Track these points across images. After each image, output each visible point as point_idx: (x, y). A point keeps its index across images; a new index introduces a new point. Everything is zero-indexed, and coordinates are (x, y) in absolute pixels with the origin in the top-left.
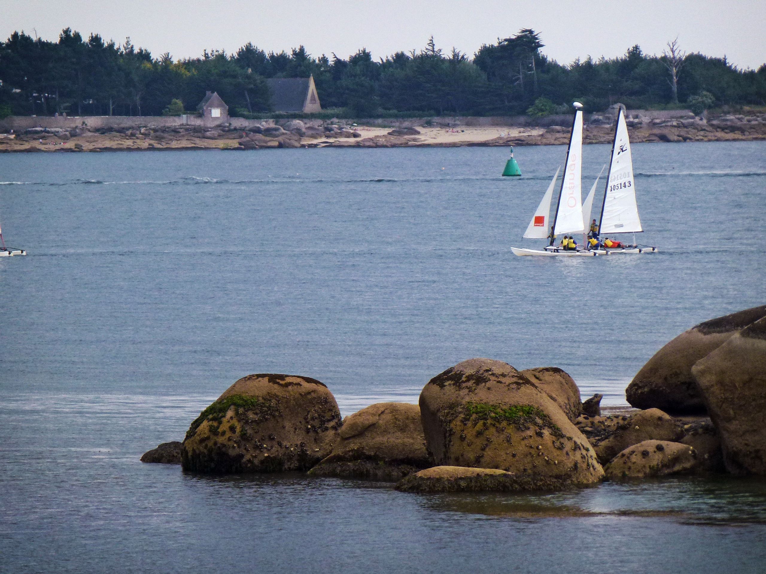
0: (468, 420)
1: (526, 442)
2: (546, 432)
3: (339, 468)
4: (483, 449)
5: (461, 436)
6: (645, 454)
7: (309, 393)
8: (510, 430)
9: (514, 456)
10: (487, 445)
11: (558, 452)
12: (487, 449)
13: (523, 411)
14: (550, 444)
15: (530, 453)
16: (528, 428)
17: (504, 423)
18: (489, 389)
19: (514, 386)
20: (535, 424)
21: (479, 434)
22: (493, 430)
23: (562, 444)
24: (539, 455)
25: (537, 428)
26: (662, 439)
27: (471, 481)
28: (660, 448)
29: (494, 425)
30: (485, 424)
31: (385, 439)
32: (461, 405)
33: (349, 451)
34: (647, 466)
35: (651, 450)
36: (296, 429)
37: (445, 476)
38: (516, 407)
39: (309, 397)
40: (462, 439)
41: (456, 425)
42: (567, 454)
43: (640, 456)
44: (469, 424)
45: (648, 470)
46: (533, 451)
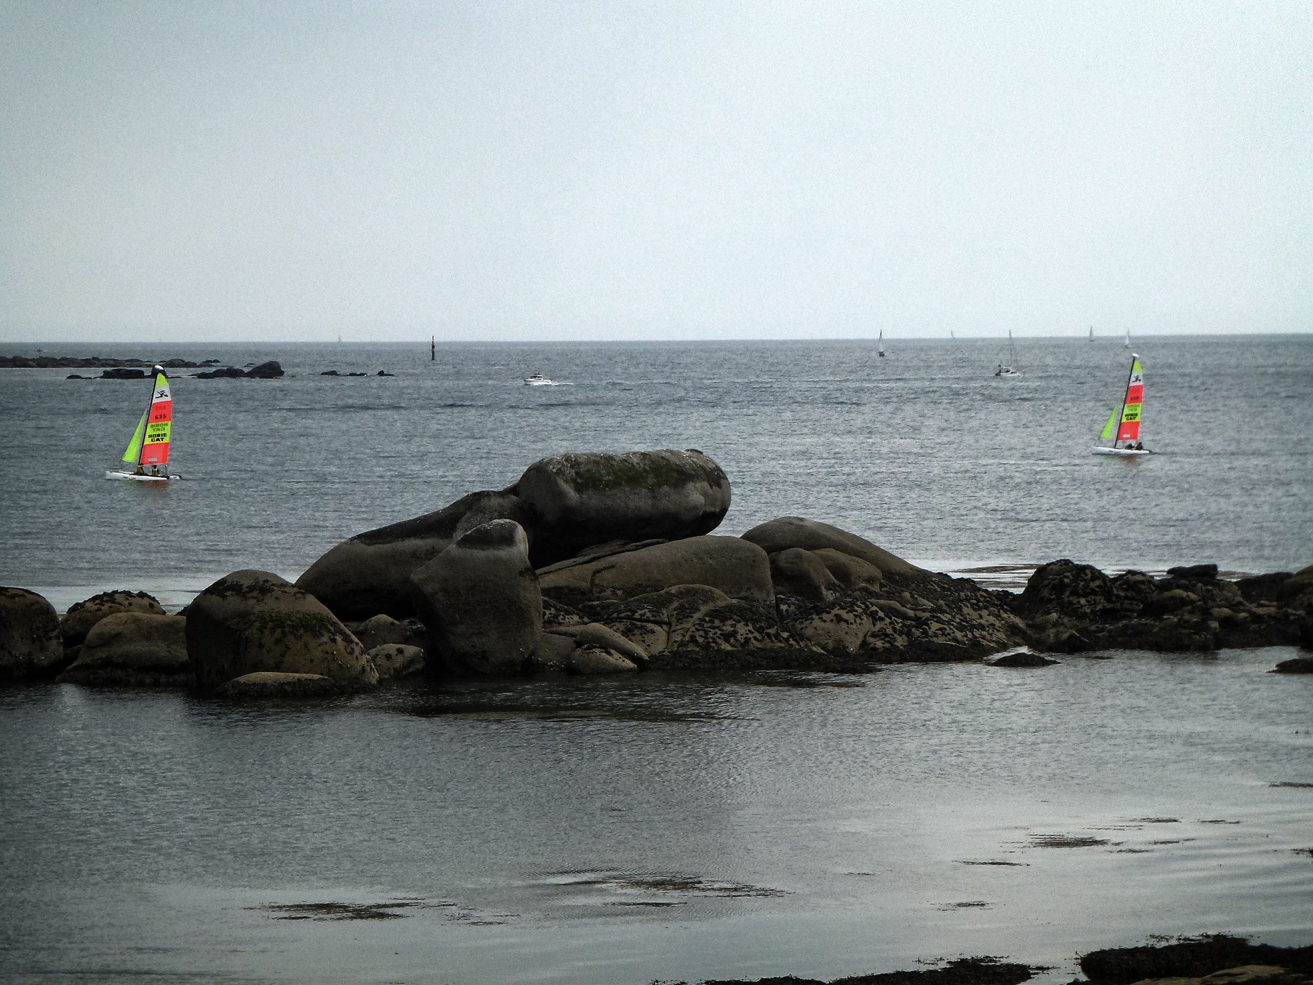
0: (265, 628)
1: (322, 647)
2: (339, 638)
3: (92, 676)
4: (283, 656)
5: (260, 644)
6: (388, 657)
7: (33, 604)
8: (307, 638)
9: (312, 661)
10: (286, 652)
11: (350, 657)
12: (287, 656)
13: (316, 618)
14: (343, 649)
15: (326, 658)
16: (323, 635)
17: (302, 631)
18: (277, 598)
19: (299, 595)
20: (329, 631)
21: (278, 641)
22: (291, 637)
23: (352, 649)
24: (334, 660)
25: (330, 635)
26: (402, 643)
27: (295, 686)
28: (400, 651)
29: (292, 633)
30: (283, 632)
31: (132, 647)
32: (253, 614)
33: (98, 659)
34: (391, 667)
35: (393, 652)
36: (22, 639)
37: (269, 681)
38: (309, 615)
39: (33, 608)
40: (261, 646)
41: (253, 632)
42: (357, 658)
43: (384, 660)
44: (267, 632)
45: (392, 672)
46: (329, 657)
